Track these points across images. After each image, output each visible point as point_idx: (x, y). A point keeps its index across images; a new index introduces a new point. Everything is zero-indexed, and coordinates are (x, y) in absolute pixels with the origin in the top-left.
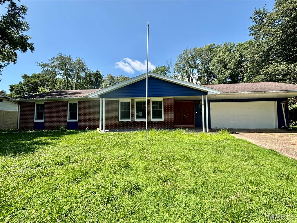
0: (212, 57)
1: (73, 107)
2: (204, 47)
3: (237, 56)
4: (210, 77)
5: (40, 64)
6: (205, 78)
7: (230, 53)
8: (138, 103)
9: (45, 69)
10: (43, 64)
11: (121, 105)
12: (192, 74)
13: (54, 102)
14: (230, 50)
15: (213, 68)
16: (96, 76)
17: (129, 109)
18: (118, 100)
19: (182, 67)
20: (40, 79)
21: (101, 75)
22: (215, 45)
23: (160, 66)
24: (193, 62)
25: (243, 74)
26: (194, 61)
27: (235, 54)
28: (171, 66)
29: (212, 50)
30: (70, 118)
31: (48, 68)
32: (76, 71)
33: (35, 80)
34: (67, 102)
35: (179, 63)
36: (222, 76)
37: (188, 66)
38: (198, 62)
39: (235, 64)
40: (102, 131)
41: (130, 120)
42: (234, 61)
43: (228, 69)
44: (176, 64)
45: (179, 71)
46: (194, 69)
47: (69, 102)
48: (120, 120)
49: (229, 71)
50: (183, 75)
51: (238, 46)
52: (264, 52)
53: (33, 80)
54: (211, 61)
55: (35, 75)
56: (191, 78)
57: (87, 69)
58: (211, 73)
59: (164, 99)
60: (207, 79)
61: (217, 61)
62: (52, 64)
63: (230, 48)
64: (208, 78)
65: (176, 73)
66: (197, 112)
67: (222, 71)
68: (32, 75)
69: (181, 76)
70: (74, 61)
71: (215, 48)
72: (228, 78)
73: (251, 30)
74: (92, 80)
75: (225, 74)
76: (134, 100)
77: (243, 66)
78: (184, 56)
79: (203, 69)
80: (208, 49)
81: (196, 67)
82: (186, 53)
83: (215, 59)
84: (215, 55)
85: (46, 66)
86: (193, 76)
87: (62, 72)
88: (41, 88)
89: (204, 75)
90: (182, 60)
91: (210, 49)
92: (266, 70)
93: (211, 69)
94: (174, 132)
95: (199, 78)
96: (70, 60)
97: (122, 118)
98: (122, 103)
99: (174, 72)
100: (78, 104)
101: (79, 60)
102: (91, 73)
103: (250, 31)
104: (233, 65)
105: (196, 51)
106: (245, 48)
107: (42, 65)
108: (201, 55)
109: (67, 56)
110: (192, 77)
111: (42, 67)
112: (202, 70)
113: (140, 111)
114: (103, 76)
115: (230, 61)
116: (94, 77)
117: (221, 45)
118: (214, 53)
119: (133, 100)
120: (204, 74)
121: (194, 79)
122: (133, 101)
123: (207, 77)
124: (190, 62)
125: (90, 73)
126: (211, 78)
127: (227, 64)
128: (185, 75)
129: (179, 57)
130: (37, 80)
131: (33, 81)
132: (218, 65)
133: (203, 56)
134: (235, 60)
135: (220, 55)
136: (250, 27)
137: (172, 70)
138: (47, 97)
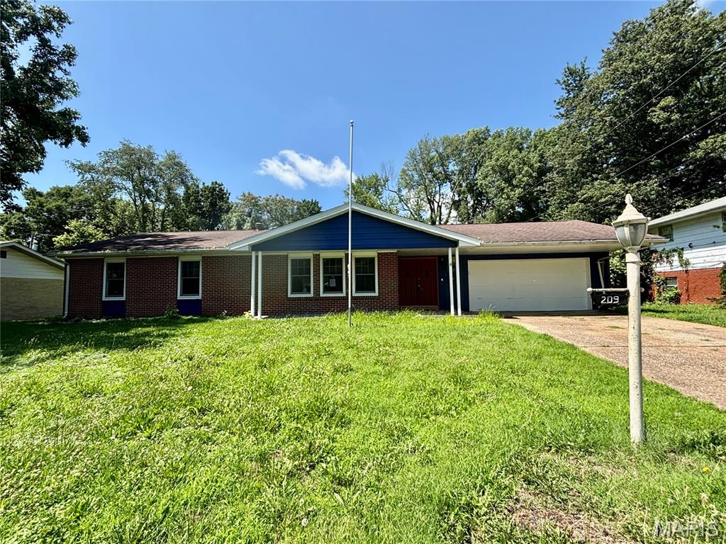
0: (482, 157)
1: (190, 268)
2: (465, 134)
3: (534, 157)
4: (478, 203)
5: (74, 165)
6: (467, 204)
7: (520, 150)
8: (327, 261)
9: (86, 176)
10: (82, 165)
11: (292, 265)
12: (440, 195)
14: (521, 144)
15: (484, 182)
16: (212, 196)
17: (310, 274)
18: (287, 255)
19: (416, 177)
20: (70, 200)
21: (225, 191)
22: (488, 131)
23: (367, 175)
24: (441, 168)
25: (545, 199)
26: (443, 165)
27: (531, 155)
28: (392, 174)
29: (483, 143)
30: (184, 292)
31: (93, 175)
32: (165, 183)
33: (59, 203)
34: (177, 258)
35: (411, 168)
36: (503, 201)
37: (429, 176)
38: (452, 167)
39: (530, 176)
40: (256, 317)
41: (311, 295)
42: (528, 171)
43: (517, 186)
44: (404, 171)
45: (410, 186)
46: (444, 184)
47: (182, 259)
48: (290, 295)
49: (518, 191)
50: (418, 197)
51: (538, 137)
52: (583, 156)
53: (54, 204)
54: (481, 166)
55: (58, 190)
56: (436, 204)
57: (192, 178)
58: (481, 194)
59: (379, 254)
60: (473, 206)
61: (492, 169)
62: (106, 166)
63: (519, 140)
64: (474, 203)
65: (404, 192)
66: (442, 280)
67: (502, 190)
68: (49, 190)
69: (414, 200)
70: (160, 158)
71: (490, 138)
72: (518, 206)
73: (559, 107)
74: (202, 204)
75: (508, 198)
76: (319, 255)
77: (545, 182)
78: (422, 153)
79: (464, 184)
80: (474, 140)
81: (447, 178)
82: (425, 147)
83: (487, 163)
84: (489, 153)
85: (91, 169)
86: (441, 200)
87: (129, 185)
88: (74, 223)
89: (466, 198)
90: (415, 163)
91: (479, 139)
92: (587, 192)
93: (479, 184)
94: (397, 316)
95: (456, 205)
96: (150, 155)
97: (293, 291)
98: (293, 261)
99: (400, 190)
100: (201, 263)
101: (172, 157)
102: (201, 186)
103: (558, 109)
104: (525, 179)
105: (448, 142)
106: (550, 142)
107: (79, 168)
108: (457, 152)
109: (144, 146)
110: (438, 203)
111: (80, 173)
112: (461, 186)
113: (330, 277)
114: (229, 194)
115: (520, 168)
116: (208, 198)
117: (502, 131)
118: (486, 149)
119: (316, 255)
120: (465, 196)
121: (443, 206)
122: (317, 257)
123: (472, 203)
124: (435, 168)
125: (198, 186)
126: (481, 205)
127: (514, 176)
128: (422, 196)
129: (409, 157)
130: (64, 204)
131: (52, 205)
132: (496, 177)
133: (464, 154)
134: (531, 166)
135: (500, 155)
136: (558, 101)
137: (394, 185)
138: (133, 247)
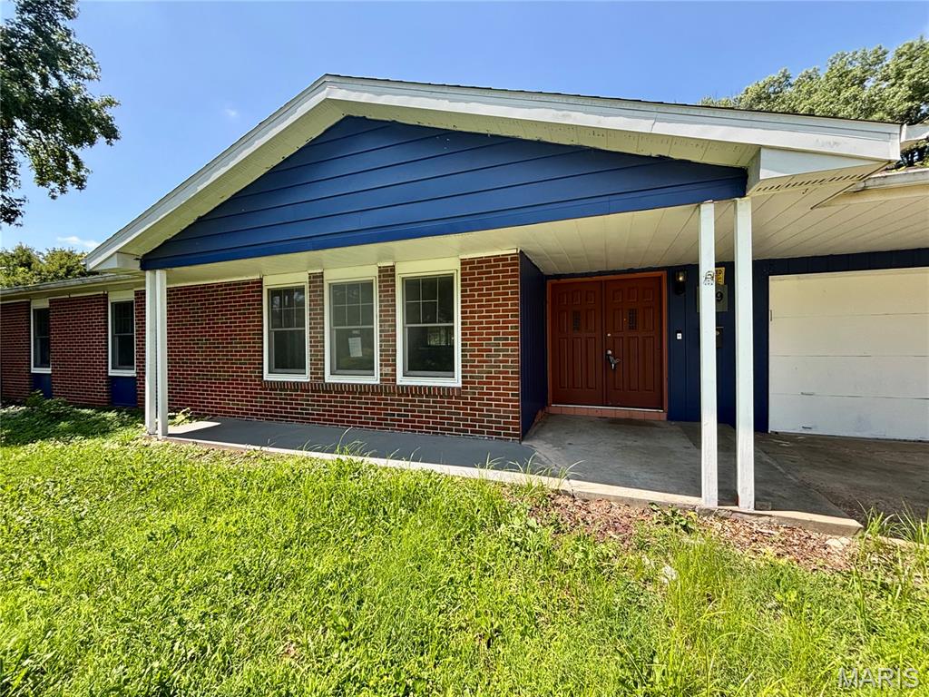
8: (339, 291)
11: (272, 304)
13: (71, 299)
17: (304, 325)
18: (260, 281)
34: (106, 297)
41: (306, 377)
47: (112, 299)
48: (267, 377)
59: (463, 262)
66: (679, 336)
76: (321, 275)
97: (276, 366)
100: (134, 303)
113: (349, 334)
119: (315, 276)
